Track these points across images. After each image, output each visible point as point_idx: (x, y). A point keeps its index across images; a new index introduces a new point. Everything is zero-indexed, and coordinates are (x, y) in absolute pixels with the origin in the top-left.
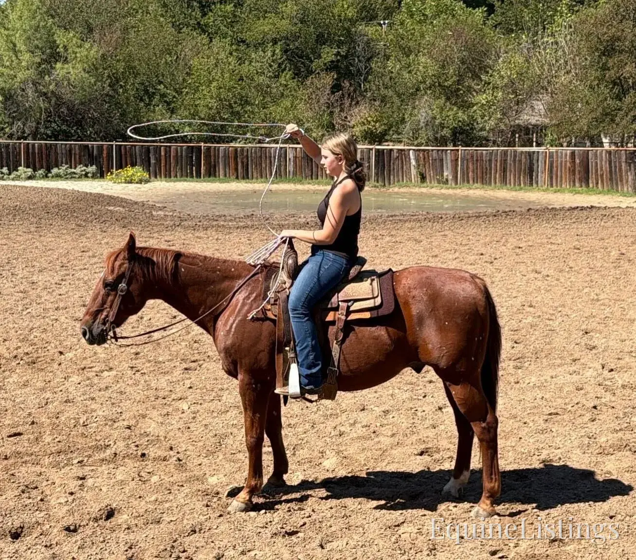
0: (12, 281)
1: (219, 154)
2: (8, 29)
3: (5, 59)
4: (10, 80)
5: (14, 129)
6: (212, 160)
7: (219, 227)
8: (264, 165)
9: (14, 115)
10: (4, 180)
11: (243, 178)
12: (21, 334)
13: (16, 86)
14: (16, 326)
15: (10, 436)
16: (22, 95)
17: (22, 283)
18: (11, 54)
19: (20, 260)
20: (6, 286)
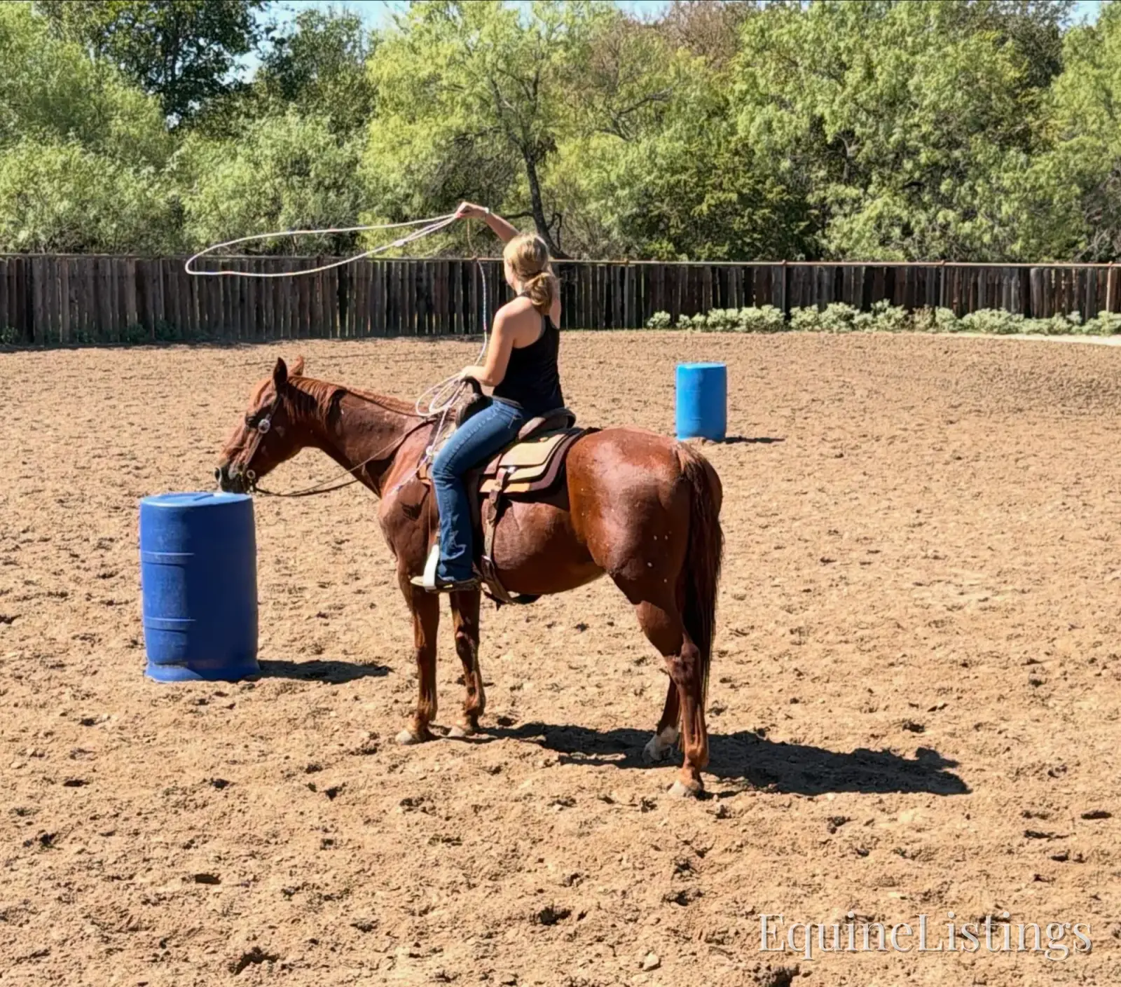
0: (1083, 517)
2: (1099, 66)
3: (1090, 119)
4: (1096, 157)
5: (1095, 244)
9: (1097, 218)
10: (1071, 334)
12: (1102, 619)
13: (1104, 168)
14: (1094, 602)
15: (1087, 817)
16: (1115, 183)
17: (1102, 522)
18: (1102, 109)
19: (1098, 478)
20: (1073, 526)
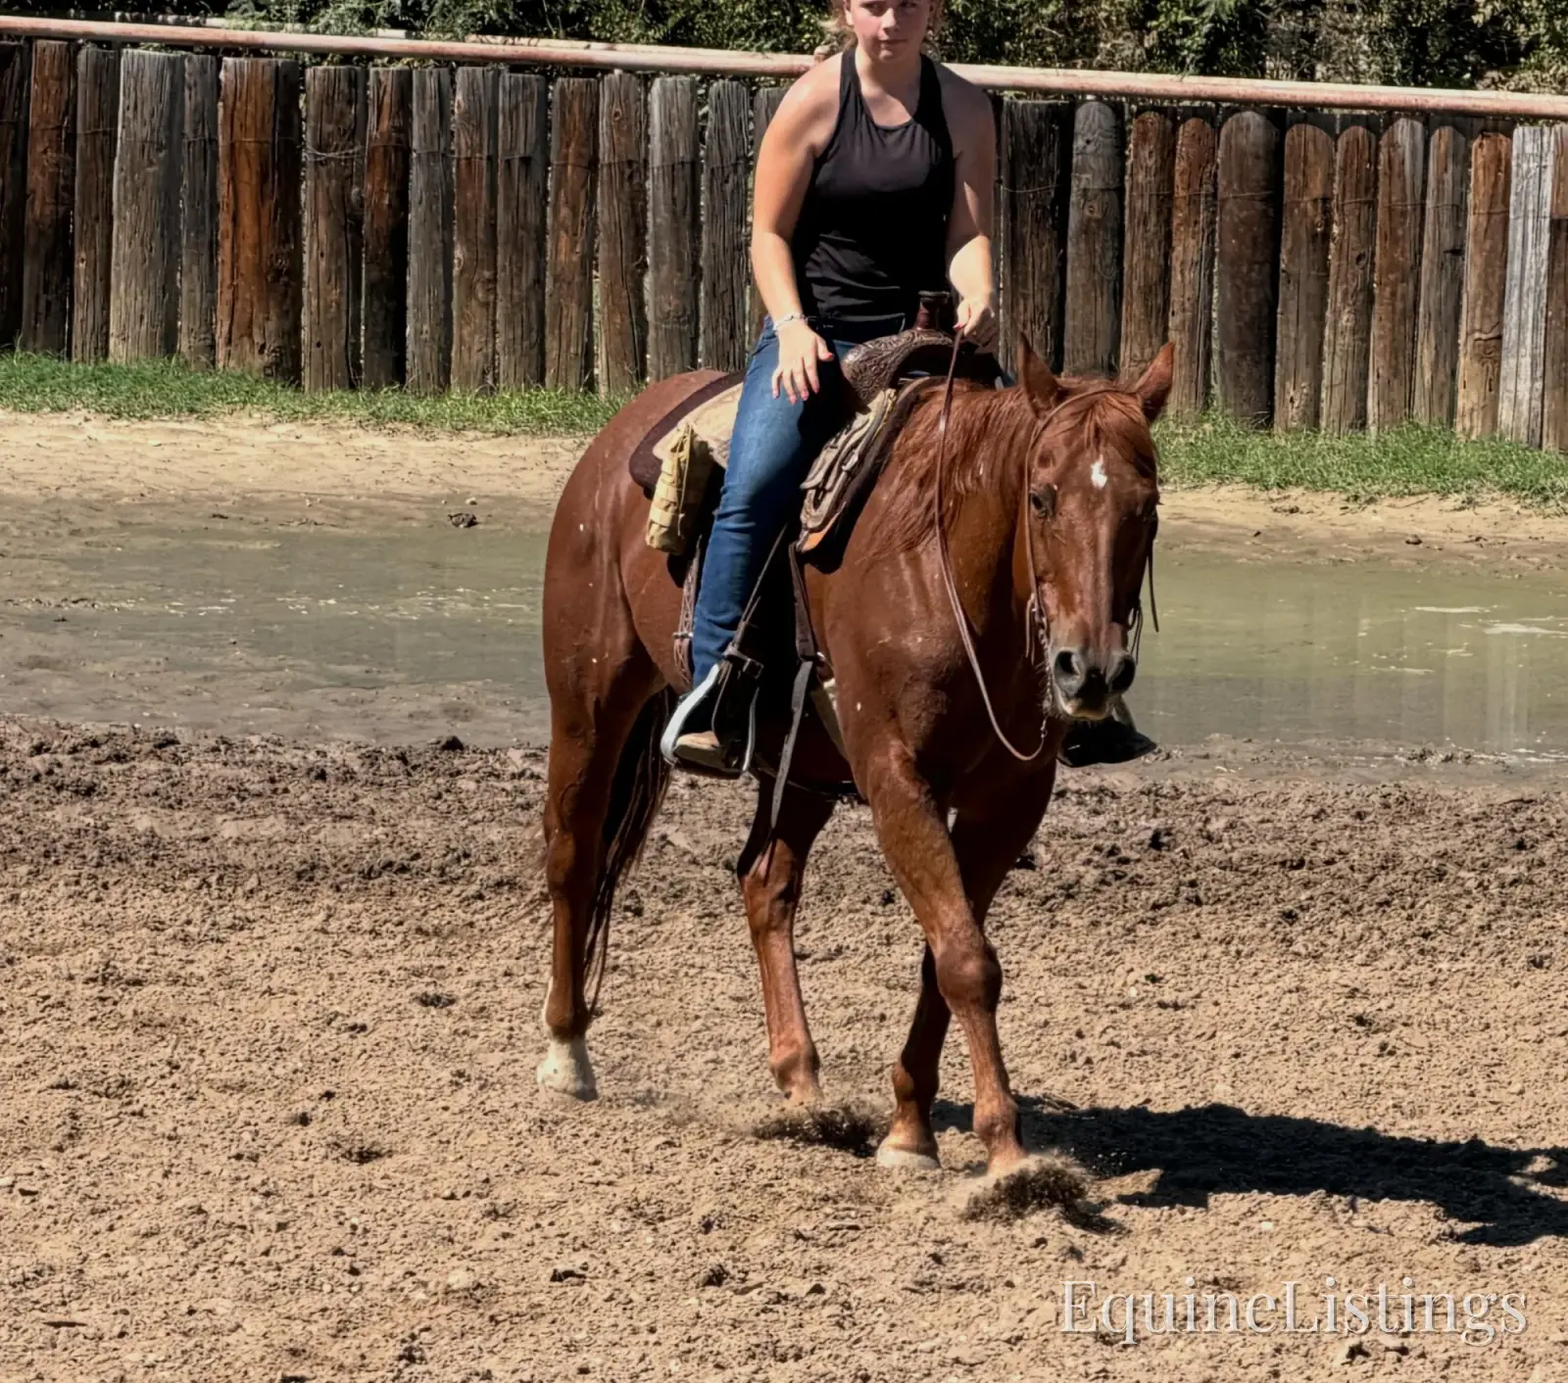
1: (107, 113)
6: (37, 180)
7: (114, 855)
8: (562, 251)
11: (351, 377)
